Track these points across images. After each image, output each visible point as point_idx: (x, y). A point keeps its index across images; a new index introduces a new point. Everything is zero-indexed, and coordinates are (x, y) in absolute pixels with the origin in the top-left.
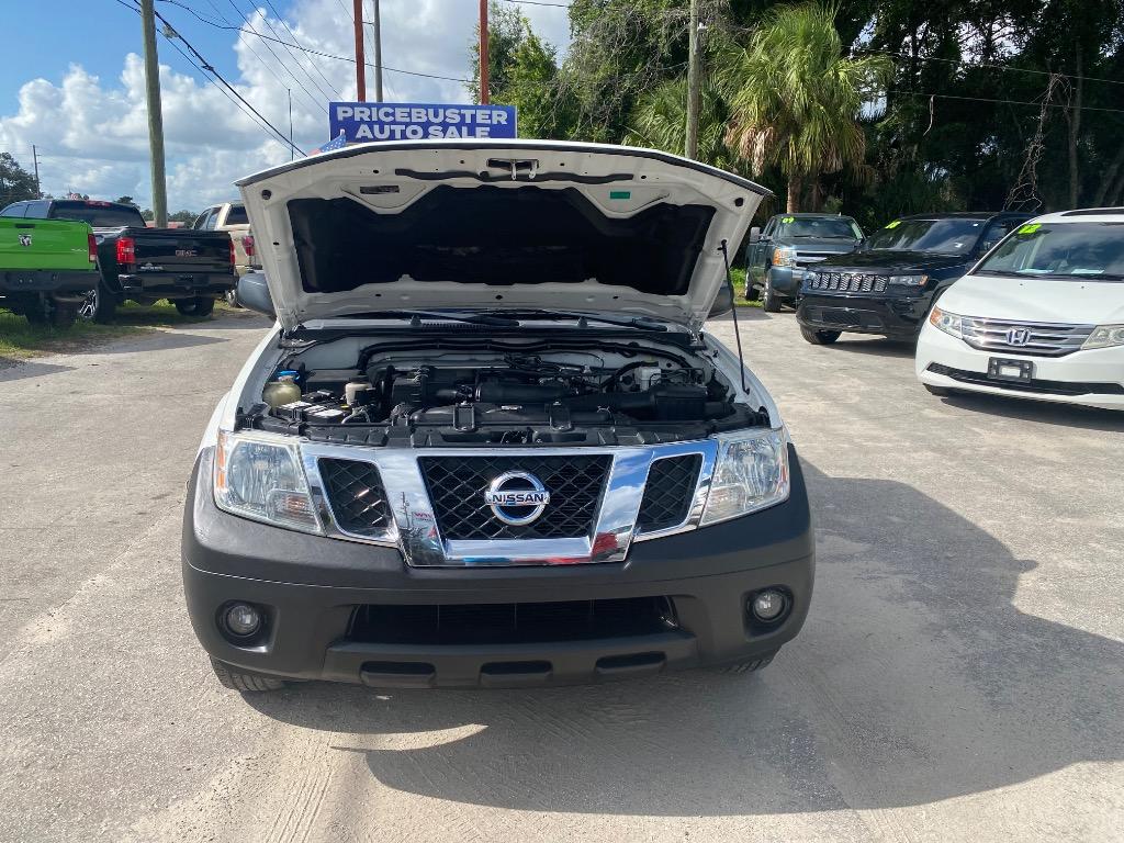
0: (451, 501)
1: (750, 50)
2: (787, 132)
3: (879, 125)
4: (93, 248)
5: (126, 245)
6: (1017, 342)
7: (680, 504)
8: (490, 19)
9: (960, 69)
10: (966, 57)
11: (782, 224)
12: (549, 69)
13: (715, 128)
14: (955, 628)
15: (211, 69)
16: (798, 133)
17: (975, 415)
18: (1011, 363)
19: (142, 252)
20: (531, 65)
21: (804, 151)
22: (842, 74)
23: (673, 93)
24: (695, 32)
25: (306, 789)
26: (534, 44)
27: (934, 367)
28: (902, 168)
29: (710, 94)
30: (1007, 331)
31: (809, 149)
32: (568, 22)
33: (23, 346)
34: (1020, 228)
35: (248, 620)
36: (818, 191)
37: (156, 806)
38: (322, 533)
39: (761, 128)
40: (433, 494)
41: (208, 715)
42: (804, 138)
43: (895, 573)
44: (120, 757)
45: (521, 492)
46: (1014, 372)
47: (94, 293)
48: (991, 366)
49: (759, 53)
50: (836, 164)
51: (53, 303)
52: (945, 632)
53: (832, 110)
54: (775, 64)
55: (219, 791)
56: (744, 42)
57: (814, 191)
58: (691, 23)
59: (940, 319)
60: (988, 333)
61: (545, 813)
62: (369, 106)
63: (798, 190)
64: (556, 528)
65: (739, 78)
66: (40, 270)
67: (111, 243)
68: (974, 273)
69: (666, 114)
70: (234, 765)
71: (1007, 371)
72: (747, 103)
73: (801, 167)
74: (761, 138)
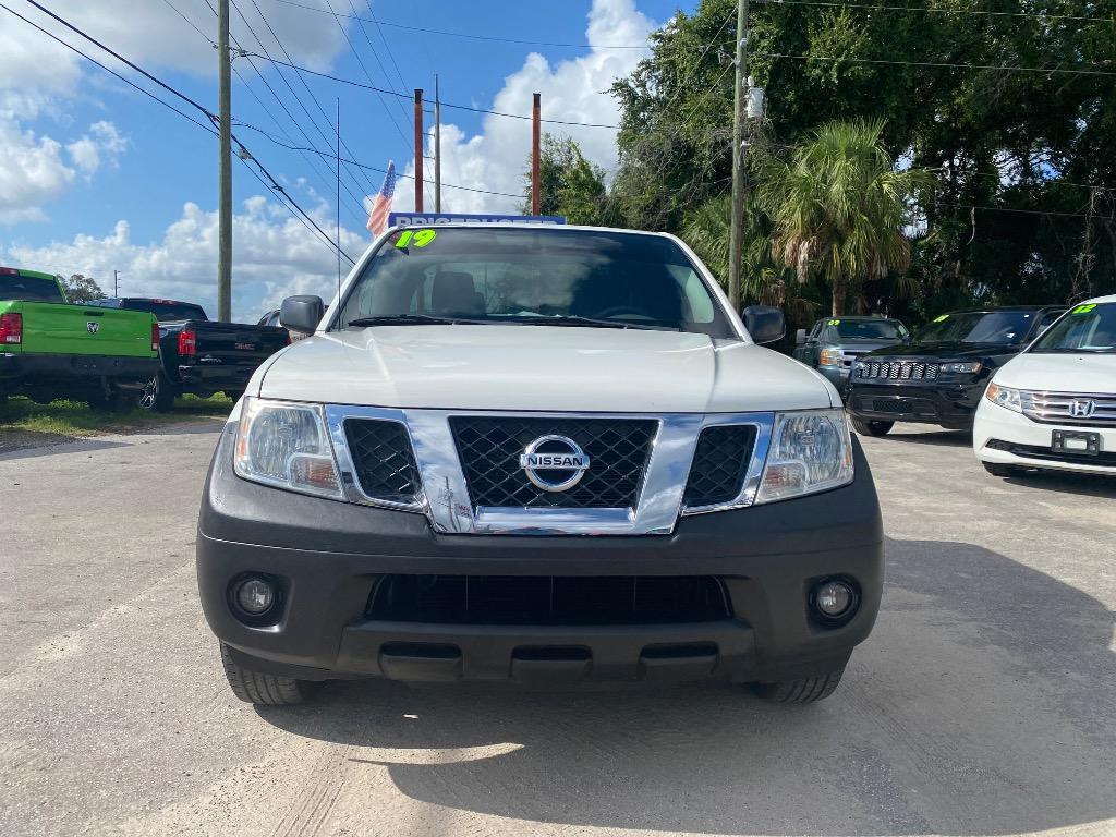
0: (483, 465)
1: (793, 166)
2: (830, 240)
3: (922, 242)
4: (155, 338)
5: (187, 337)
6: (1080, 413)
7: (733, 479)
8: (542, 147)
9: (998, 193)
10: (1005, 181)
11: (827, 327)
12: (598, 188)
13: (759, 243)
14: (1041, 670)
15: (280, 189)
16: (842, 241)
17: (1041, 492)
18: (1075, 435)
19: (204, 346)
20: (581, 186)
21: (849, 257)
22: (885, 187)
23: (717, 209)
24: (738, 149)
25: (314, 797)
26: (584, 166)
27: (993, 443)
28: (947, 283)
29: (754, 210)
30: (1070, 404)
31: (853, 257)
32: (616, 147)
33: (82, 427)
34: (1074, 310)
35: (261, 599)
36: (863, 304)
37: (148, 808)
38: (345, 499)
39: (805, 236)
40: (465, 456)
41: (217, 727)
42: (848, 246)
43: (970, 621)
44: (117, 761)
45: (559, 455)
46: (1081, 445)
47: (155, 383)
48: (1054, 439)
49: (802, 169)
50: (881, 270)
51: (113, 387)
52: (1030, 673)
53: (876, 221)
54: (819, 177)
55: (219, 796)
56: (787, 158)
57: (859, 304)
58: (735, 141)
59: (997, 395)
60: (1049, 406)
61: (582, 828)
62: (427, 216)
63: (843, 297)
64: (597, 497)
65: (782, 189)
66: (105, 356)
67: (174, 336)
68: (1030, 351)
69: (711, 230)
70: (239, 772)
71: (1071, 444)
72: (791, 214)
73: (845, 275)
74: (805, 247)
